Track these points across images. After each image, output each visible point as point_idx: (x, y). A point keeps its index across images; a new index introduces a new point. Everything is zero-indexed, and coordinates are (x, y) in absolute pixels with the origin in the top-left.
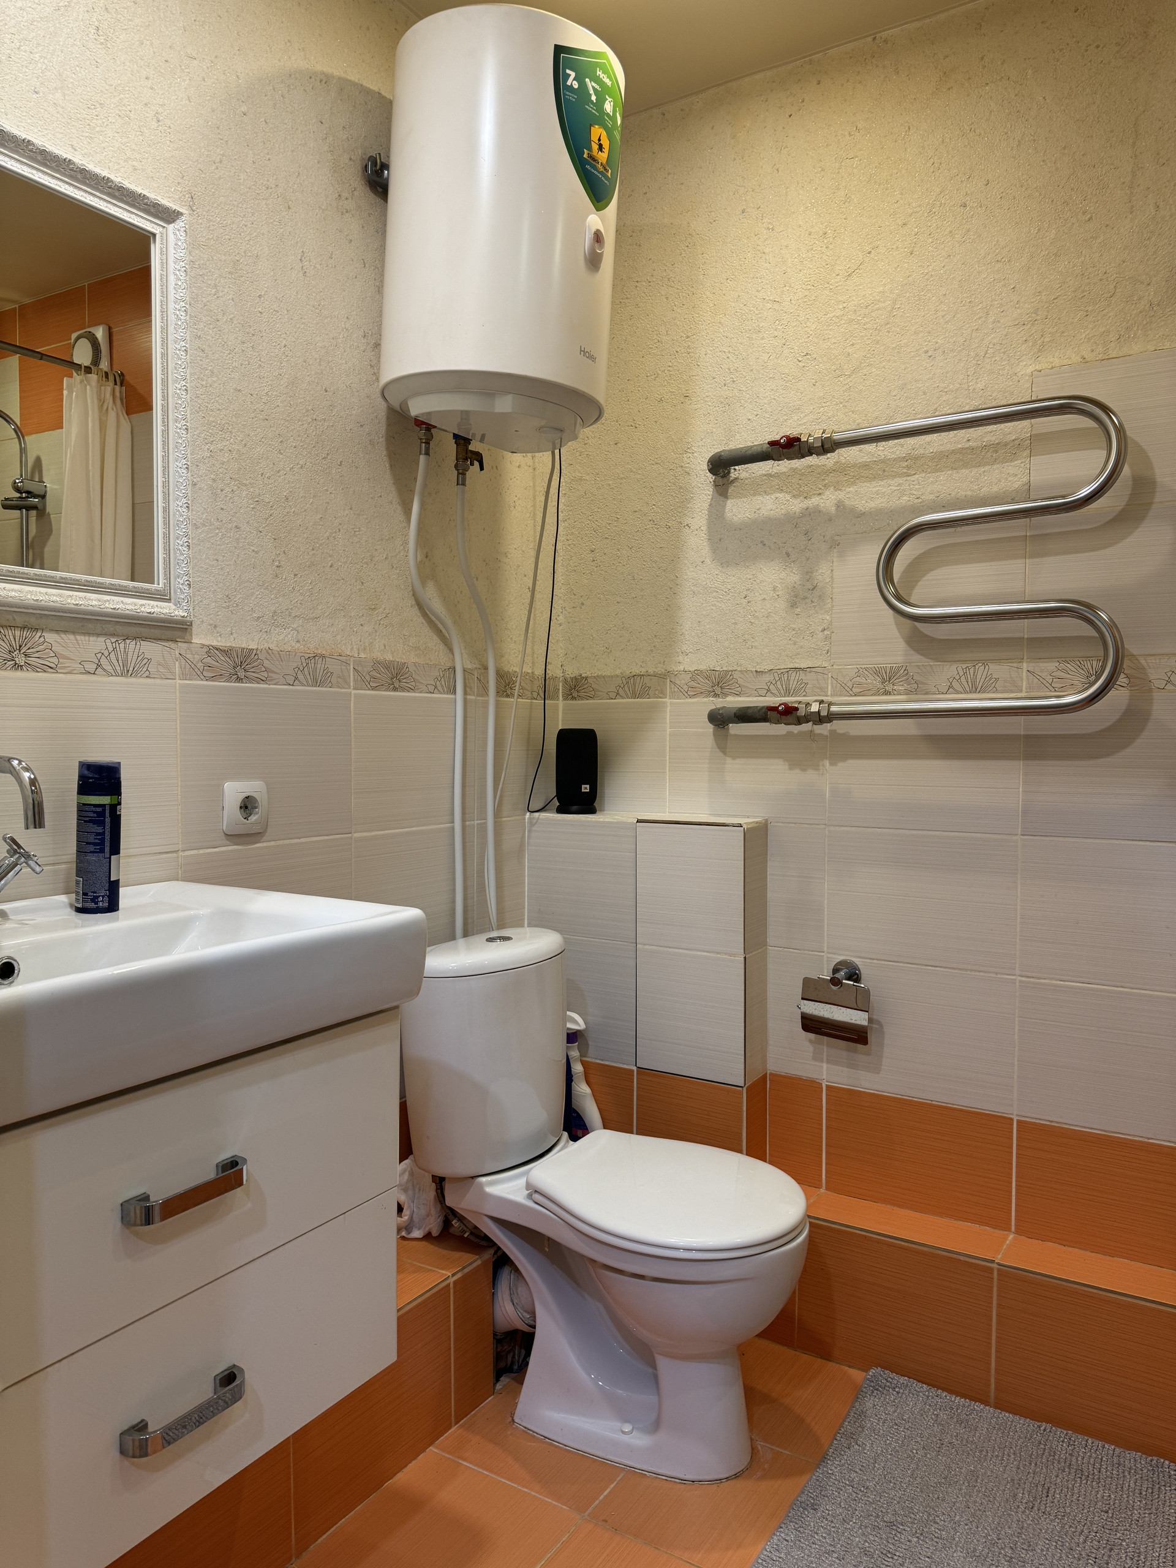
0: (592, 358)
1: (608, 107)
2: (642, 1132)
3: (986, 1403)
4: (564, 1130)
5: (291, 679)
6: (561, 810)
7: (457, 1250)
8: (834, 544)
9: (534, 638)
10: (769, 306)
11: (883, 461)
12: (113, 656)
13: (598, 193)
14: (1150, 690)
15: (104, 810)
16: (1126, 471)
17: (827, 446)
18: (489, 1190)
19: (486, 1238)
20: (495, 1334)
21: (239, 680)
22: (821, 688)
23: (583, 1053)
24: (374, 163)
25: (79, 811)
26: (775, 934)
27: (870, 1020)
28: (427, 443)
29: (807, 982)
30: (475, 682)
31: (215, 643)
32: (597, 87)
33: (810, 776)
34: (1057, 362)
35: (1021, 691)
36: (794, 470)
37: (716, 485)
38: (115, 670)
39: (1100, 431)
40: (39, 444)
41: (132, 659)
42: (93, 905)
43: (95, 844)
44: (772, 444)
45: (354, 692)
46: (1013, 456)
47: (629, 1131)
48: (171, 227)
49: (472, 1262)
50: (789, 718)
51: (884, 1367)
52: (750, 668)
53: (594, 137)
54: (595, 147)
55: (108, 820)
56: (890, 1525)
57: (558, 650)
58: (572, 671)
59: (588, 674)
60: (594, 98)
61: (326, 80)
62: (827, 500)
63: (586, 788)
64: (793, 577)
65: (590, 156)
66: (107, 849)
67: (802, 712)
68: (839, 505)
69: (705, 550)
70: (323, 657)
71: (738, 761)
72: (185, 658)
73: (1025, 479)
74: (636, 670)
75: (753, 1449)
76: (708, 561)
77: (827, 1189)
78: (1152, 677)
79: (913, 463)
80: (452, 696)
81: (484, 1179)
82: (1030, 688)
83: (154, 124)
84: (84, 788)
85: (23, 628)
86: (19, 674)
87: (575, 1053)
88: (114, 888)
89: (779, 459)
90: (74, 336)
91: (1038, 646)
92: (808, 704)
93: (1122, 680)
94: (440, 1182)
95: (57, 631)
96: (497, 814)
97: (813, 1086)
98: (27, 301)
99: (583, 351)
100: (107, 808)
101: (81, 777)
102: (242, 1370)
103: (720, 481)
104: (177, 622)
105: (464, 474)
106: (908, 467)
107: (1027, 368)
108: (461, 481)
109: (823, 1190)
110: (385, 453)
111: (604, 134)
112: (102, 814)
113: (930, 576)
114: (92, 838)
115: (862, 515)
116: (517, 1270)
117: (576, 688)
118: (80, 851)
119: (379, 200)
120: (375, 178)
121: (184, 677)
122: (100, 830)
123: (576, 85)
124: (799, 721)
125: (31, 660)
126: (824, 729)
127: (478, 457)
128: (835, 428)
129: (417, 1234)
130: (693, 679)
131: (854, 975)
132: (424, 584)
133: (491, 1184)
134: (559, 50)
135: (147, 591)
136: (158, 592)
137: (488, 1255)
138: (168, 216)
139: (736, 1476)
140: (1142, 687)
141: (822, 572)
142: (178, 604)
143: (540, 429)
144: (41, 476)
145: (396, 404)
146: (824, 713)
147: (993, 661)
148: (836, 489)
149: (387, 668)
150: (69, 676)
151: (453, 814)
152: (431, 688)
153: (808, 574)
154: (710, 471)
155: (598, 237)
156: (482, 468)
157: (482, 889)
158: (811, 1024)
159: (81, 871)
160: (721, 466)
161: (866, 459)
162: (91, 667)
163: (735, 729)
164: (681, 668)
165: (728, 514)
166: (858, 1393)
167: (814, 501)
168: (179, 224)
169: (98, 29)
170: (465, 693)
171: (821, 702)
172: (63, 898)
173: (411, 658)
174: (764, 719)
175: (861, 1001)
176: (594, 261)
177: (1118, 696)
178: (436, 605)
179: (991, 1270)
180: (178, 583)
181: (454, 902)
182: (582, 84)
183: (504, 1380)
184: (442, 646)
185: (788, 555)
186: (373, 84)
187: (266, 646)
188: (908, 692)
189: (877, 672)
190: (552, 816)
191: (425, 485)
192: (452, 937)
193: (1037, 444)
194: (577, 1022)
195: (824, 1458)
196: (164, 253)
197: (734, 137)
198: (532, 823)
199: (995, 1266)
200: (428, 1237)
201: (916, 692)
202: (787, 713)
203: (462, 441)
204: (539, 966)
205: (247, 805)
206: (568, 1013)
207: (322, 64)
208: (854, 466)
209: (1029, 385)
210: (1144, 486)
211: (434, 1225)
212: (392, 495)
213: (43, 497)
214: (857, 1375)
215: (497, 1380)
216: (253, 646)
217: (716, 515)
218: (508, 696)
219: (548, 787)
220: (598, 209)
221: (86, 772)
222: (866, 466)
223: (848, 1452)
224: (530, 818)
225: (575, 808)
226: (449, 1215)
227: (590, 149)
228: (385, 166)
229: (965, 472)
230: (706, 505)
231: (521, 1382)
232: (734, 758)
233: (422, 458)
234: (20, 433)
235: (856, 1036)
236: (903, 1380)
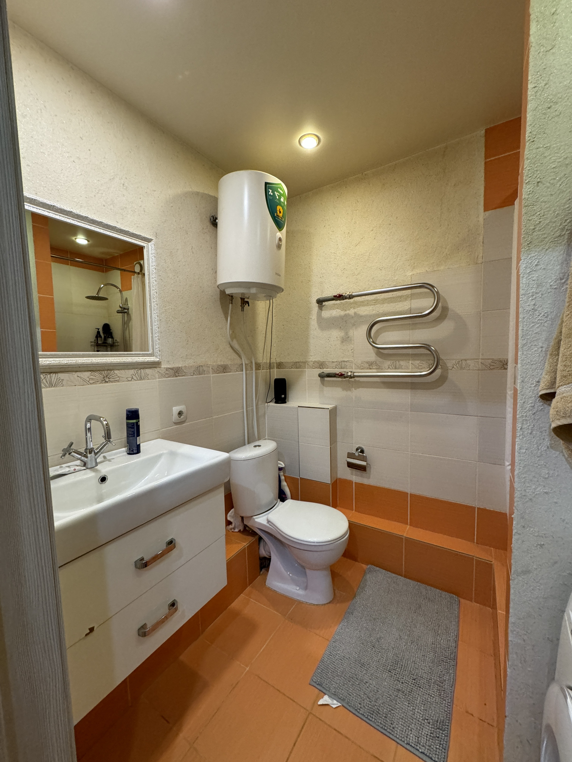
0: (280, 275)
1: (282, 200)
2: (301, 500)
3: (401, 575)
4: (279, 498)
5: (192, 374)
6: (276, 402)
7: (248, 535)
8: (354, 325)
9: (267, 352)
10: (333, 254)
11: (367, 301)
12: (137, 375)
13: (279, 225)
14: (447, 370)
15: (134, 424)
16: (440, 305)
17: (351, 297)
18: (256, 520)
19: (255, 532)
20: (260, 558)
21: (176, 377)
22: (351, 367)
23: (284, 473)
24: (213, 218)
25: (127, 425)
26: (339, 438)
27: (367, 464)
28: (232, 300)
29: (348, 453)
30: (249, 367)
31: (169, 367)
32: (279, 194)
33: (349, 393)
34: (418, 272)
35: (409, 369)
36: (341, 303)
37: (319, 307)
38: (137, 379)
39: (431, 292)
40: (126, 294)
41: (143, 375)
42: (132, 452)
43: (132, 434)
44: (334, 296)
45: (212, 375)
46: (406, 300)
47: (298, 500)
48: (150, 244)
49: (251, 539)
50: (342, 377)
51: (372, 564)
52: (330, 360)
53: (278, 209)
54: (278, 212)
55: (135, 427)
56: (375, 619)
57: (274, 354)
58: (278, 360)
59: (283, 361)
60: (277, 197)
61: (197, 194)
62: (351, 312)
63: (283, 396)
64: (342, 334)
65: (277, 215)
66: (136, 435)
67: (346, 375)
68: (355, 313)
69: (316, 325)
70: (202, 366)
71: (328, 388)
72: (160, 373)
73: (410, 307)
74: (297, 361)
75: (335, 594)
76: (317, 329)
77: (355, 511)
78: (448, 366)
79: (376, 302)
80: (241, 372)
81: (254, 517)
82: (412, 368)
83: (143, 212)
84: (128, 417)
85: (107, 370)
86: (107, 384)
87: (282, 473)
88: (138, 447)
89: (337, 300)
90: (135, 263)
91: (415, 356)
92: (347, 373)
93: (440, 367)
94: (242, 518)
95: (119, 370)
96: (257, 405)
97: (351, 482)
98: (122, 253)
99: (276, 274)
100: (135, 424)
101: (127, 415)
102: (177, 602)
103: (320, 306)
104: (156, 362)
105: (243, 308)
106: (375, 303)
107: (409, 273)
108: (243, 310)
109: (354, 511)
110: (219, 303)
111: (281, 208)
112: (134, 425)
113: (383, 334)
114: (131, 433)
115: (361, 316)
116: (264, 541)
117: (280, 365)
118: (128, 436)
119: (215, 228)
120: (214, 222)
121: (159, 378)
122: (133, 430)
123: (272, 194)
124: (345, 378)
125: (110, 380)
126: (353, 379)
127: (248, 302)
128: (353, 291)
129: (237, 530)
130: (314, 364)
131: (362, 451)
132: (232, 341)
133: (256, 518)
134: (266, 184)
135: (147, 354)
136: (150, 354)
137: (257, 537)
138: (149, 240)
139: (329, 603)
140: (445, 369)
141: (351, 333)
142: (156, 357)
143: (265, 296)
144: (127, 303)
145: (222, 290)
146: (352, 376)
147: (401, 360)
148: (354, 308)
149: (222, 366)
150: (123, 383)
151: (243, 407)
152: (236, 371)
153: (347, 333)
154: (317, 303)
155: (280, 239)
156: (249, 306)
157: (253, 427)
158: (350, 465)
159: (128, 442)
160: (320, 302)
161: (363, 300)
162: (130, 379)
163: (326, 379)
164: (310, 360)
165: (323, 315)
166: (365, 573)
167: (348, 312)
168: (152, 242)
169: (123, 184)
170: (246, 371)
171: (351, 372)
172: (124, 449)
173: (228, 363)
174: (335, 377)
175: (364, 459)
176: (279, 247)
177: (438, 371)
178: (237, 346)
179: (403, 538)
180: (156, 350)
181: (244, 432)
182: (274, 194)
183: (263, 570)
184: (238, 358)
185: (340, 327)
186: (212, 194)
187: (184, 365)
188: (377, 369)
189: (367, 363)
190: (273, 404)
191: (232, 311)
192: (245, 445)
193: (412, 296)
194: (282, 465)
195: (355, 596)
196: (148, 251)
197: (321, 204)
198: (268, 406)
199: (404, 537)
200: (240, 531)
201: (379, 369)
202: (341, 375)
203: (242, 299)
204: (269, 455)
205: (180, 413)
206: (279, 462)
207: (196, 189)
208: (359, 302)
209: (410, 278)
210: (445, 309)
211: (242, 528)
212: (223, 316)
213: (128, 309)
214: (364, 566)
215: (261, 570)
216: (180, 366)
217: (319, 316)
218: (259, 370)
219: (272, 395)
220: (280, 231)
221: (128, 413)
222: (362, 302)
223: (362, 594)
224: (267, 405)
225: (280, 402)
226: (245, 526)
227: (277, 213)
228: (216, 219)
229: (392, 304)
230: (316, 313)
231: (268, 571)
232: (326, 387)
233: (230, 305)
234: (121, 291)
235: (362, 469)
236: (378, 568)
